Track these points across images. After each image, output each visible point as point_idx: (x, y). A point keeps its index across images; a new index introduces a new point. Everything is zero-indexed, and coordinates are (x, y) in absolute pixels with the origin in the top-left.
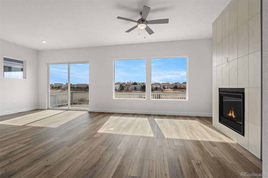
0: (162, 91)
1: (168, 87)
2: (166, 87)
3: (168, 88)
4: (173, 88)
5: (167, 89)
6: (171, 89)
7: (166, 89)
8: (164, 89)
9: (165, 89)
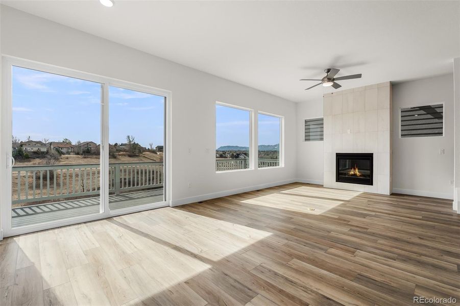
0: (56, 159)
1: (70, 151)
2: (64, 150)
3: (68, 153)
4: (81, 152)
5: (67, 156)
6: (78, 154)
7: (64, 154)
8: (61, 155)
9: (63, 156)
